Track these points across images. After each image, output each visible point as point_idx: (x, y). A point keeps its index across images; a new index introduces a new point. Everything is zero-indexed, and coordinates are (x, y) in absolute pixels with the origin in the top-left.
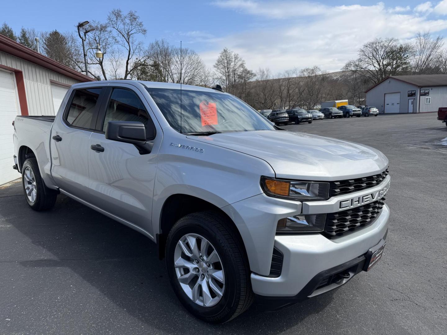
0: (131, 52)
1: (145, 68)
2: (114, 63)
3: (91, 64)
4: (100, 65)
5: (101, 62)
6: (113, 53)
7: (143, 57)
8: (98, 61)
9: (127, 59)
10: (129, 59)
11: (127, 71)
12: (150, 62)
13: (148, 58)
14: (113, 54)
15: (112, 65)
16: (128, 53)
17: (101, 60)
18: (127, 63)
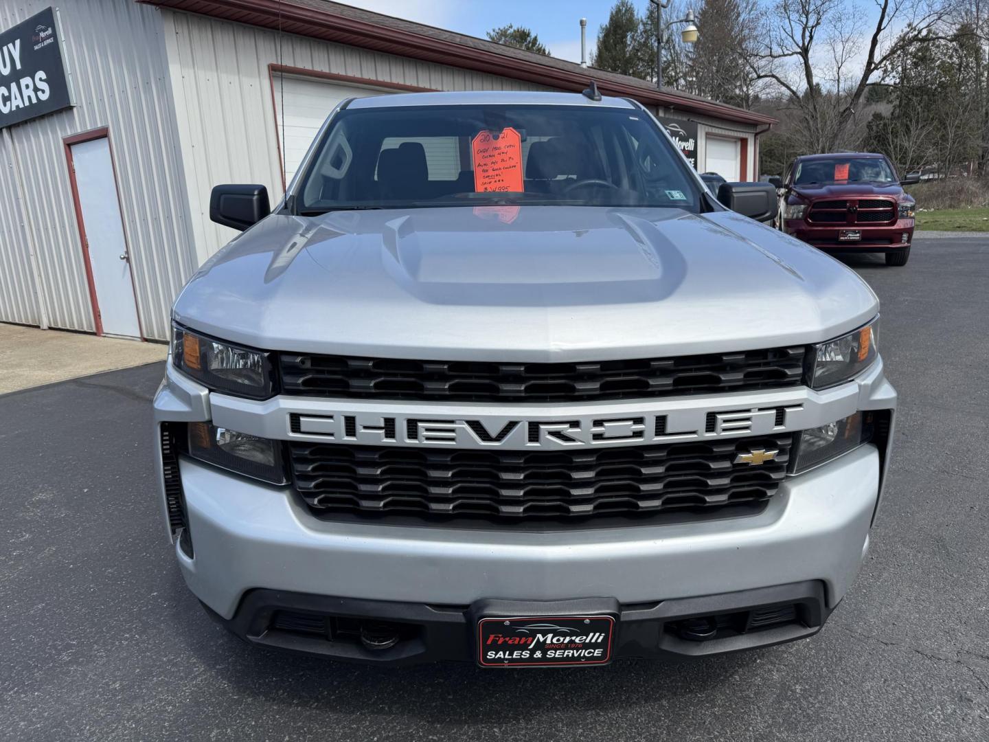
0: (887, 10)
1: (927, 49)
2: (839, 47)
3: (780, 56)
4: (802, 56)
5: (804, 48)
6: (840, 19)
7: (924, 19)
8: (799, 47)
9: (875, 31)
10: (879, 30)
11: (870, 62)
12: (947, 28)
13: (939, 18)
14: (839, 25)
15: (832, 51)
16: (880, 14)
17: (806, 44)
18: (874, 42)
